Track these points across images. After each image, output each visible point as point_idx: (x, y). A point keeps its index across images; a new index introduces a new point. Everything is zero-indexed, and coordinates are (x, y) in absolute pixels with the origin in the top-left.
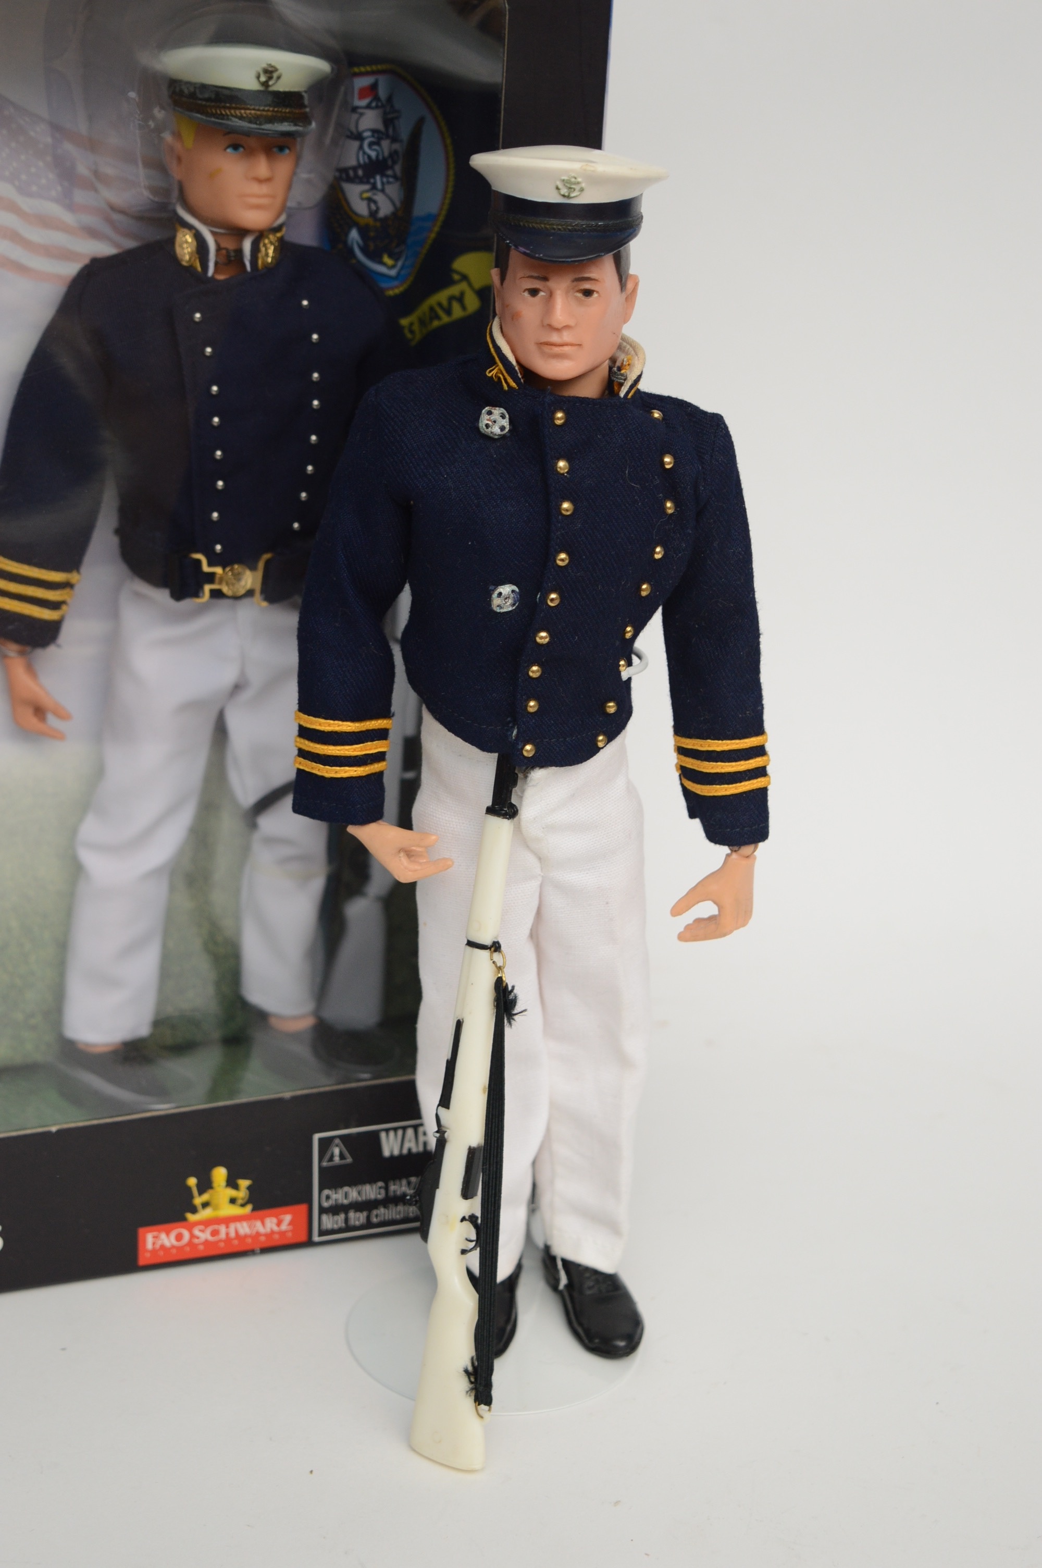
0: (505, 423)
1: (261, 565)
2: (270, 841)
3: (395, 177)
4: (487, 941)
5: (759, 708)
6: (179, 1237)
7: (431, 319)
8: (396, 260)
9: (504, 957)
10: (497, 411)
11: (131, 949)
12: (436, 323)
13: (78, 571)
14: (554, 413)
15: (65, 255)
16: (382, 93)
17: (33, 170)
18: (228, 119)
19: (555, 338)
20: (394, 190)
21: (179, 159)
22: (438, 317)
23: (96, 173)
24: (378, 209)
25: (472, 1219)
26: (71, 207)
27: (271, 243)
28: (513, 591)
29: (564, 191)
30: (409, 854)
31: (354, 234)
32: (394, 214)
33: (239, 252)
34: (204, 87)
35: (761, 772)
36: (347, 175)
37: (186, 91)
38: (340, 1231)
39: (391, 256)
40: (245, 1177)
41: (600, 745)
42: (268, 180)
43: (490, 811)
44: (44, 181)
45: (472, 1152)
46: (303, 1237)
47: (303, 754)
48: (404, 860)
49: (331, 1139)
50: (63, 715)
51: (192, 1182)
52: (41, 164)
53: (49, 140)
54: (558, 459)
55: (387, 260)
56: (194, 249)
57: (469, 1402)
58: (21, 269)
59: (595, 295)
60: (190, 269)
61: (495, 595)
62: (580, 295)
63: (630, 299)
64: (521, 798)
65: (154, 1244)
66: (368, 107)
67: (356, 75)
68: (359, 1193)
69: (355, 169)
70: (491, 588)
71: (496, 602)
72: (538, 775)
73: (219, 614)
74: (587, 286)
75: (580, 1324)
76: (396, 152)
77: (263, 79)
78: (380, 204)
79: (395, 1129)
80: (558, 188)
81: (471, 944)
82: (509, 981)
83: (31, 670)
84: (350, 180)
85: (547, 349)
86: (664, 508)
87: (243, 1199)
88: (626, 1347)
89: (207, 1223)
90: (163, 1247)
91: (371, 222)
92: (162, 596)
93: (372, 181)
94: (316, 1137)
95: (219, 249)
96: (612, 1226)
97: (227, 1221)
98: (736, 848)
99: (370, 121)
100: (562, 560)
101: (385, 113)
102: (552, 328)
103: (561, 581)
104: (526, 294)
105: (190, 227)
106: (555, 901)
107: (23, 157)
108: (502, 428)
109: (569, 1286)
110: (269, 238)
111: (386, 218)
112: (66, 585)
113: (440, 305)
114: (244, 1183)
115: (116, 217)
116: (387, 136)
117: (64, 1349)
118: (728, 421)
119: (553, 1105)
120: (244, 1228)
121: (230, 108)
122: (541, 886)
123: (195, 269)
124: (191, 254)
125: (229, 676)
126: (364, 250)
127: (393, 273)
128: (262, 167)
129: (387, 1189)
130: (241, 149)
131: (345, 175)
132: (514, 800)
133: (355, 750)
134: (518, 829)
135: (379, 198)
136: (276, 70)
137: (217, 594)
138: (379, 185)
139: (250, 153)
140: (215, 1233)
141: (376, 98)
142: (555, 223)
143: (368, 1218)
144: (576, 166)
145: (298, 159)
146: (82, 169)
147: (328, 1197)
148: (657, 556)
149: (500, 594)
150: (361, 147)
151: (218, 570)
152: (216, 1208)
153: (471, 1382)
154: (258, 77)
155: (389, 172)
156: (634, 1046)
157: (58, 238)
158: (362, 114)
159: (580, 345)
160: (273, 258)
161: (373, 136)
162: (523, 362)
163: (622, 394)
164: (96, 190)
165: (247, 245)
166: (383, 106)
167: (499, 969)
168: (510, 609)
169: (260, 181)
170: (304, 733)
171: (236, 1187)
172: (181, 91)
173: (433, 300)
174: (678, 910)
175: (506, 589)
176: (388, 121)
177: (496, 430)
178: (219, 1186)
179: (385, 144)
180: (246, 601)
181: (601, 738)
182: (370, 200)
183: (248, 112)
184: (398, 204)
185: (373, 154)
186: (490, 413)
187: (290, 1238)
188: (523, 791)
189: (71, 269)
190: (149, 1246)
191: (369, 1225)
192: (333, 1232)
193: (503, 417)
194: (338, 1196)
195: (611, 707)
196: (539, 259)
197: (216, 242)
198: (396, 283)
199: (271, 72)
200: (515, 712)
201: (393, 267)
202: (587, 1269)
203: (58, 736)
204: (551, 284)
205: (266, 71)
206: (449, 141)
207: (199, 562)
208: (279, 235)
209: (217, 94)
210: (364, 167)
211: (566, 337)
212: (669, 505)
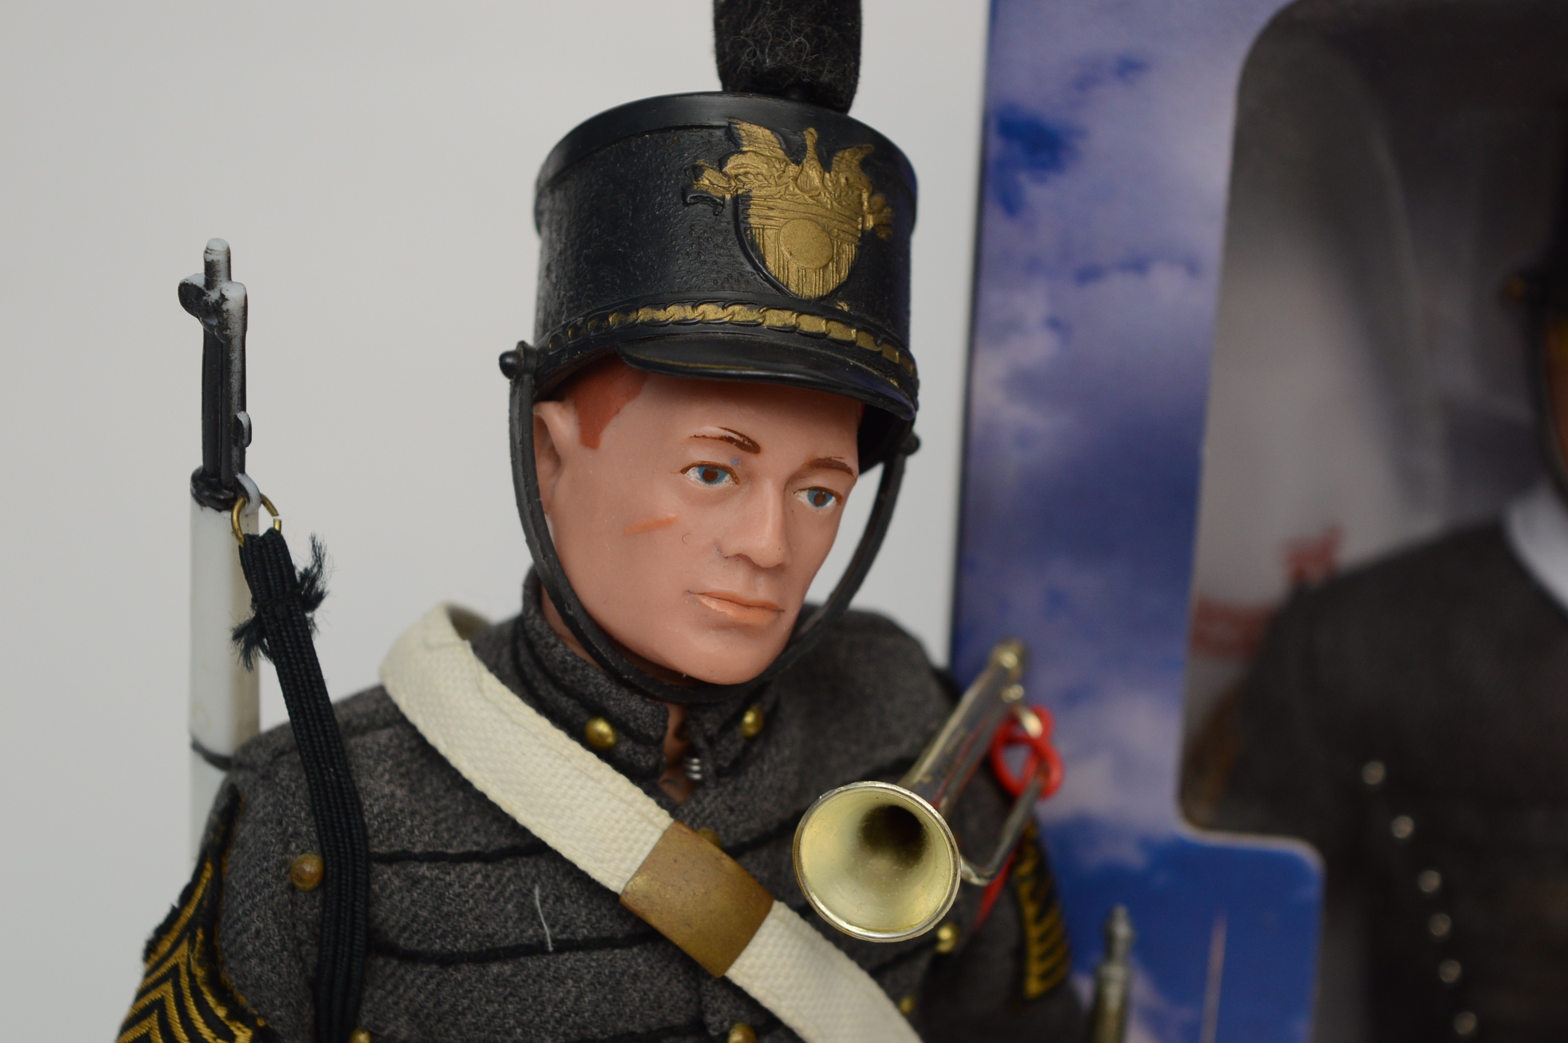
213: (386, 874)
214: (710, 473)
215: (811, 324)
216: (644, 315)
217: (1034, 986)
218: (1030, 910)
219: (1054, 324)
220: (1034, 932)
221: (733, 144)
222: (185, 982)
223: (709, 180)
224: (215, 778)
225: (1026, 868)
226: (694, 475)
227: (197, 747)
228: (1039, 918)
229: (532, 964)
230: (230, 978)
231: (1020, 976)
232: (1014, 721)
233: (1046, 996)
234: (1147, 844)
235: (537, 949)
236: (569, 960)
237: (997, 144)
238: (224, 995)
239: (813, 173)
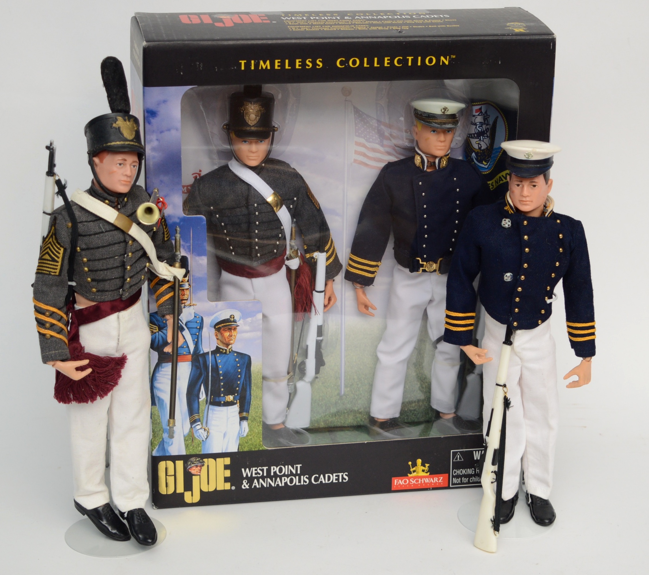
0: (510, 224)
1: (439, 262)
2: (442, 353)
3: (487, 137)
4: (502, 384)
5: (592, 313)
6: (405, 482)
7: (500, 181)
8: (487, 163)
9: (507, 389)
10: (507, 220)
11: (394, 387)
12: (501, 182)
13: (381, 262)
14: (523, 221)
15: (380, 160)
16: (483, 111)
17: (371, 134)
18: (432, 123)
19: (524, 199)
20: (487, 141)
21: (417, 133)
22: (503, 180)
23: (391, 135)
24: (481, 147)
25: (495, 472)
26: (382, 146)
27: (445, 160)
28: (511, 275)
29: (527, 156)
30: (479, 356)
31: (474, 154)
32: (487, 148)
33: (434, 163)
34: (425, 112)
35: (593, 334)
36: (472, 136)
37: (419, 113)
38: (459, 484)
39: (485, 162)
40: (428, 463)
41: (539, 323)
42: (444, 141)
43: (504, 343)
44: (374, 138)
45: (495, 451)
46: (447, 486)
47: (447, 323)
48: (477, 357)
49: (457, 452)
50: (374, 308)
51: (410, 463)
52: (374, 132)
53: (377, 125)
54: (525, 235)
55: (484, 162)
56: (420, 161)
57: (492, 530)
58: (366, 165)
59: (537, 187)
60: (419, 167)
61: (505, 276)
62: (532, 186)
63: (550, 186)
64: (514, 339)
65: (397, 483)
66: (479, 115)
67: (474, 105)
68: (466, 471)
69: (474, 134)
70: (504, 274)
71: (505, 278)
72: (519, 332)
73: (425, 277)
74: (534, 184)
75: (534, 514)
76: (488, 128)
77: (443, 111)
78: (482, 145)
79: (479, 451)
80: (525, 156)
81: (497, 385)
82: (508, 396)
83: (364, 293)
84: (472, 138)
85: (521, 202)
86: (559, 251)
87: (426, 470)
88: (549, 522)
89: (414, 478)
90: (400, 484)
91: (479, 151)
92: (407, 270)
93: (479, 138)
94: (452, 451)
95: (428, 161)
96: (546, 483)
97: (421, 477)
98: (584, 358)
99: (479, 119)
100: (525, 266)
101: (484, 117)
102: (523, 196)
103: (525, 272)
104: (516, 186)
105: (419, 155)
106: (526, 373)
107: (368, 130)
108: (509, 225)
109: (532, 502)
110: (444, 158)
111: (484, 149)
112: (377, 266)
113: (503, 176)
114: (427, 465)
115: (397, 148)
116: (485, 124)
117: (366, 512)
118: (583, 223)
119: (527, 441)
120: (427, 480)
121: (432, 120)
122: (521, 368)
123: (421, 168)
124: (419, 163)
125: (428, 297)
126: (477, 159)
127: (486, 167)
128: (442, 137)
129: (475, 471)
130: (436, 132)
131: (470, 136)
132: (511, 340)
133: (463, 322)
134: (513, 349)
135: (482, 143)
136: (447, 108)
137: (424, 271)
138: (482, 140)
139: (438, 133)
140: (417, 481)
141: (481, 112)
142: (524, 166)
143: (469, 480)
144: (530, 149)
145: (454, 134)
146: (387, 134)
147: (455, 472)
148: (557, 265)
149: (506, 276)
150: (476, 127)
151: (425, 263)
152: (418, 473)
153: (493, 524)
154: (441, 110)
155: (486, 135)
156: (553, 422)
157: (378, 155)
158: (476, 117)
159: (532, 201)
160: (445, 164)
161: (480, 124)
162: (515, 205)
163: (546, 216)
164: (391, 140)
165: (437, 161)
166: (483, 114)
167: (505, 393)
168: (510, 280)
169: (441, 142)
170: (448, 316)
171: (425, 466)
172: (418, 113)
173: (500, 175)
174: (566, 377)
175: (509, 274)
176: (485, 119)
177: (507, 226)
178: (419, 465)
179: (484, 127)
180: (434, 273)
181: (540, 321)
182: (479, 144)
183: (438, 121)
184: (488, 145)
185: (480, 130)
186: (505, 220)
187: (442, 485)
188: (514, 337)
189: (382, 165)
190: (395, 484)
191: (469, 483)
192: (456, 484)
193: (509, 222)
194: (458, 472)
195: (543, 312)
196: (519, 176)
197: (427, 159)
198: (487, 170)
199: (446, 109)
200: (512, 312)
201: (486, 165)
202: (538, 497)
203: (372, 315)
204: (523, 183)
205: (444, 109)
206: (506, 124)
207: (419, 260)
208: (447, 157)
209: (429, 115)
210: (477, 134)
211: (528, 199)
212: (561, 249)
213: (80, 225)
214: (120, 164)
215: (132, 143)
216: (109, 144)
217: (166, 239)
218: (164, 227)
219: (157, 140)
220: (165, 230)
221: (116, 120)
222: (52, 243)
223: (114, 125)
224: (49, 217)
225: (163, 220)
226: (118, 165)
227: (44, 213)
228: (166, 228)
229: (102, 235)
230: (59, 241)
231: (164, 237)
232: (159, 199)
233: (167, 240)
234: (179, 218)
235: (102, 232)
236: (107, 233)
237: (146, 114)
238: (59, 244)
239: (128, 123)
